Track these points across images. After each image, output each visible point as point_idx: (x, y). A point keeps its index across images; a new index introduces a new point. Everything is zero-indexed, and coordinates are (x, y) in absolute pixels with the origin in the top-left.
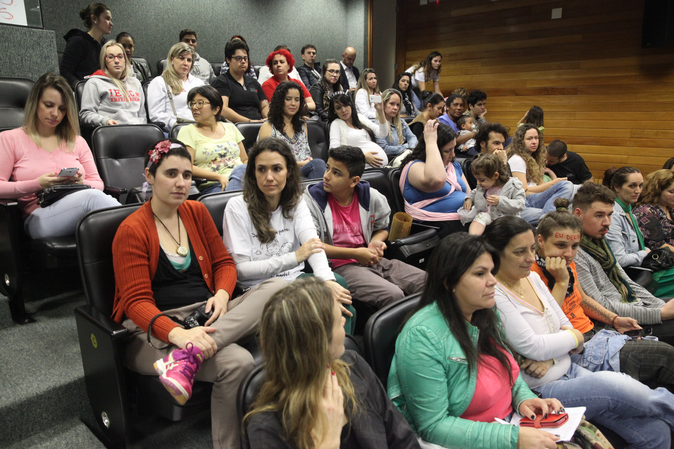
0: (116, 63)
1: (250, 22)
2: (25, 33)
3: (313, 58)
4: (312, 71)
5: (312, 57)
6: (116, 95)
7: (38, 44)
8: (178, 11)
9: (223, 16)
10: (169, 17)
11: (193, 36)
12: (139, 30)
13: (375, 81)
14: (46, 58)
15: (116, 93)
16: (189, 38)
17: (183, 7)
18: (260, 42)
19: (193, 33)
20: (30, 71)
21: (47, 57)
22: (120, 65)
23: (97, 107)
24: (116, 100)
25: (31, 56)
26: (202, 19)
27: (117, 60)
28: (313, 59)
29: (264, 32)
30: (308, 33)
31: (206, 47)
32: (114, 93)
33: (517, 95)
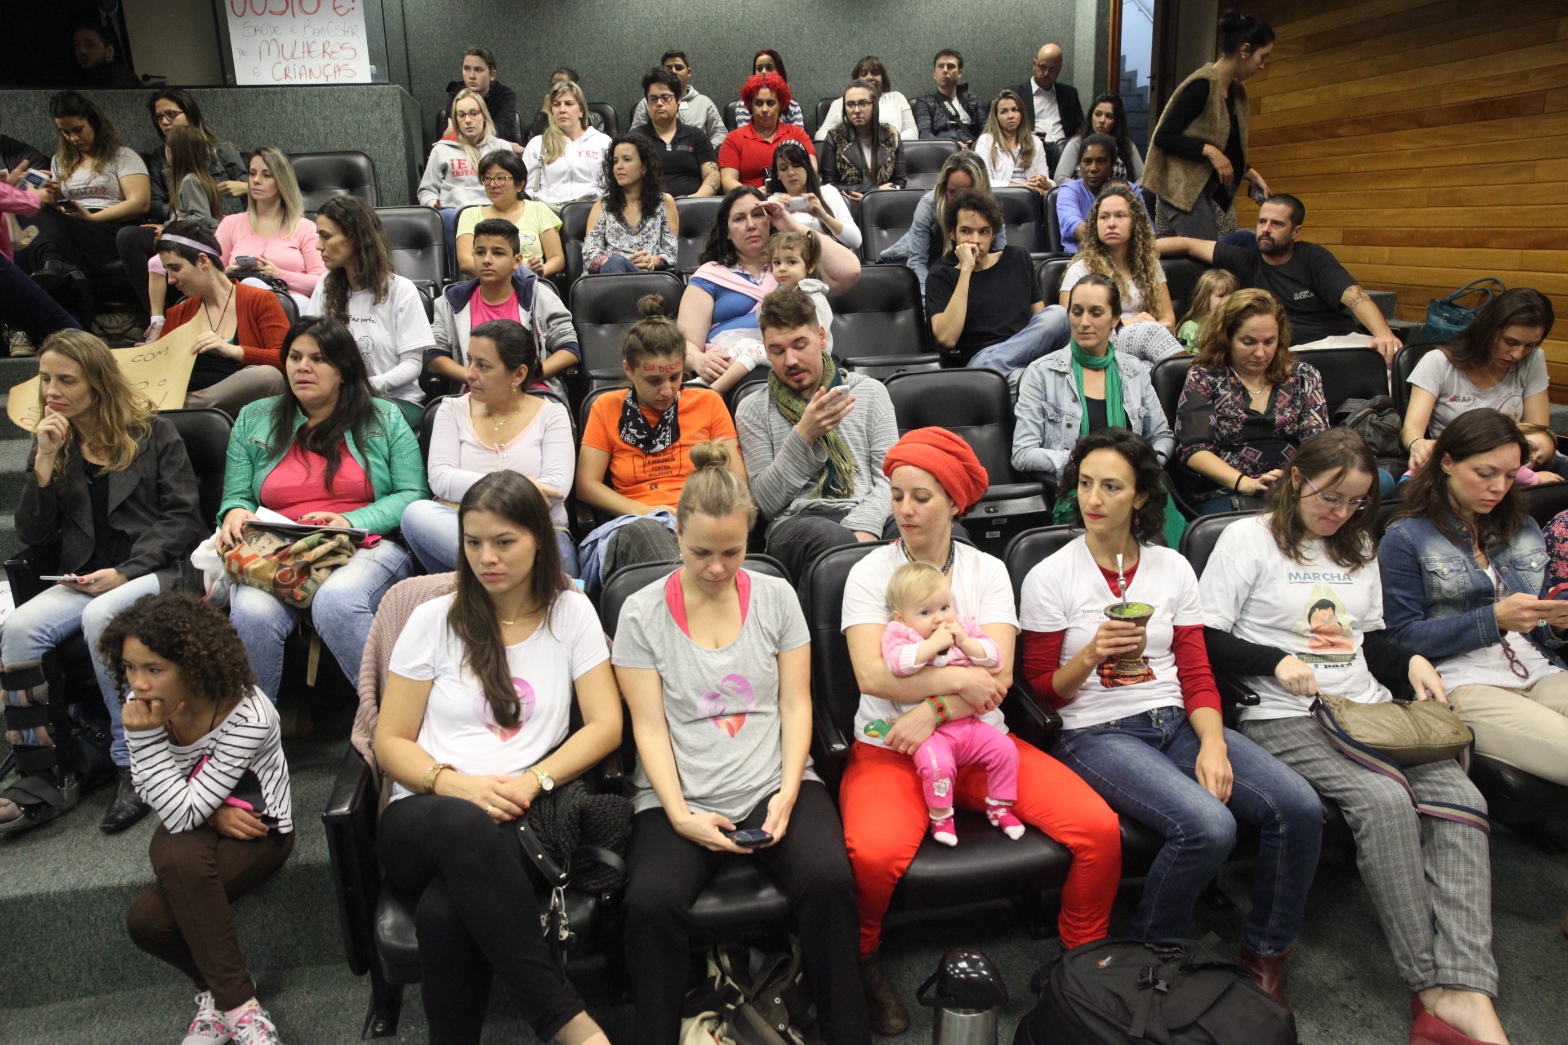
0: (468, 123)
1: (822, 19)
2: (363, 93)
3: (948, 76)
4: (946, 103)
5: (946, 73)
6: (460, 167)
7: (378, 105)
8: (676, 17)
9: (765, 16)
10: (660, 31)
11: (678, 59)
12: (607, 59)
13: (1017, 115)
14: (387, 122)
15: (460, 164)
16: (671, 63)
17: (686, 11)
18: (845, 54)
19: (682, 56)
20: (367, 141)
21: (389, 120)
22: (473, 125)
23: (439, 184)
24: (458, 174)
25: (369, 122)
26: (722, 27)
27: (468, 118)
28: (947, 78)
29: (855, 33)
30: (965, 24)
31: (729, 74)
32: (456, 164)
33: (1421, 125)
